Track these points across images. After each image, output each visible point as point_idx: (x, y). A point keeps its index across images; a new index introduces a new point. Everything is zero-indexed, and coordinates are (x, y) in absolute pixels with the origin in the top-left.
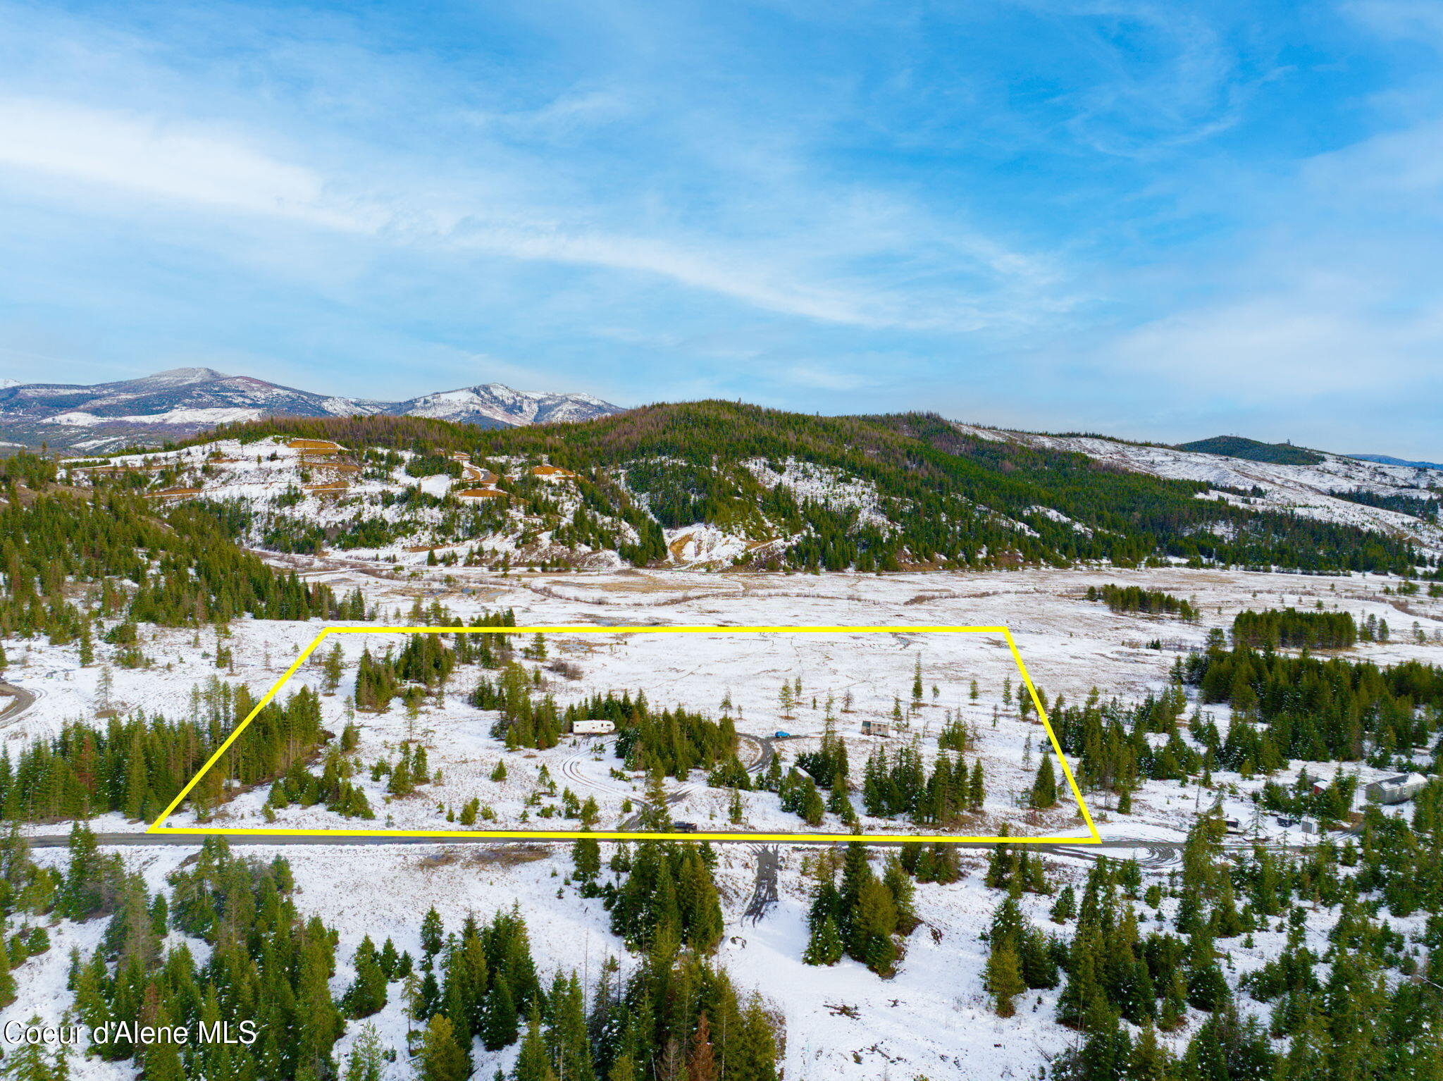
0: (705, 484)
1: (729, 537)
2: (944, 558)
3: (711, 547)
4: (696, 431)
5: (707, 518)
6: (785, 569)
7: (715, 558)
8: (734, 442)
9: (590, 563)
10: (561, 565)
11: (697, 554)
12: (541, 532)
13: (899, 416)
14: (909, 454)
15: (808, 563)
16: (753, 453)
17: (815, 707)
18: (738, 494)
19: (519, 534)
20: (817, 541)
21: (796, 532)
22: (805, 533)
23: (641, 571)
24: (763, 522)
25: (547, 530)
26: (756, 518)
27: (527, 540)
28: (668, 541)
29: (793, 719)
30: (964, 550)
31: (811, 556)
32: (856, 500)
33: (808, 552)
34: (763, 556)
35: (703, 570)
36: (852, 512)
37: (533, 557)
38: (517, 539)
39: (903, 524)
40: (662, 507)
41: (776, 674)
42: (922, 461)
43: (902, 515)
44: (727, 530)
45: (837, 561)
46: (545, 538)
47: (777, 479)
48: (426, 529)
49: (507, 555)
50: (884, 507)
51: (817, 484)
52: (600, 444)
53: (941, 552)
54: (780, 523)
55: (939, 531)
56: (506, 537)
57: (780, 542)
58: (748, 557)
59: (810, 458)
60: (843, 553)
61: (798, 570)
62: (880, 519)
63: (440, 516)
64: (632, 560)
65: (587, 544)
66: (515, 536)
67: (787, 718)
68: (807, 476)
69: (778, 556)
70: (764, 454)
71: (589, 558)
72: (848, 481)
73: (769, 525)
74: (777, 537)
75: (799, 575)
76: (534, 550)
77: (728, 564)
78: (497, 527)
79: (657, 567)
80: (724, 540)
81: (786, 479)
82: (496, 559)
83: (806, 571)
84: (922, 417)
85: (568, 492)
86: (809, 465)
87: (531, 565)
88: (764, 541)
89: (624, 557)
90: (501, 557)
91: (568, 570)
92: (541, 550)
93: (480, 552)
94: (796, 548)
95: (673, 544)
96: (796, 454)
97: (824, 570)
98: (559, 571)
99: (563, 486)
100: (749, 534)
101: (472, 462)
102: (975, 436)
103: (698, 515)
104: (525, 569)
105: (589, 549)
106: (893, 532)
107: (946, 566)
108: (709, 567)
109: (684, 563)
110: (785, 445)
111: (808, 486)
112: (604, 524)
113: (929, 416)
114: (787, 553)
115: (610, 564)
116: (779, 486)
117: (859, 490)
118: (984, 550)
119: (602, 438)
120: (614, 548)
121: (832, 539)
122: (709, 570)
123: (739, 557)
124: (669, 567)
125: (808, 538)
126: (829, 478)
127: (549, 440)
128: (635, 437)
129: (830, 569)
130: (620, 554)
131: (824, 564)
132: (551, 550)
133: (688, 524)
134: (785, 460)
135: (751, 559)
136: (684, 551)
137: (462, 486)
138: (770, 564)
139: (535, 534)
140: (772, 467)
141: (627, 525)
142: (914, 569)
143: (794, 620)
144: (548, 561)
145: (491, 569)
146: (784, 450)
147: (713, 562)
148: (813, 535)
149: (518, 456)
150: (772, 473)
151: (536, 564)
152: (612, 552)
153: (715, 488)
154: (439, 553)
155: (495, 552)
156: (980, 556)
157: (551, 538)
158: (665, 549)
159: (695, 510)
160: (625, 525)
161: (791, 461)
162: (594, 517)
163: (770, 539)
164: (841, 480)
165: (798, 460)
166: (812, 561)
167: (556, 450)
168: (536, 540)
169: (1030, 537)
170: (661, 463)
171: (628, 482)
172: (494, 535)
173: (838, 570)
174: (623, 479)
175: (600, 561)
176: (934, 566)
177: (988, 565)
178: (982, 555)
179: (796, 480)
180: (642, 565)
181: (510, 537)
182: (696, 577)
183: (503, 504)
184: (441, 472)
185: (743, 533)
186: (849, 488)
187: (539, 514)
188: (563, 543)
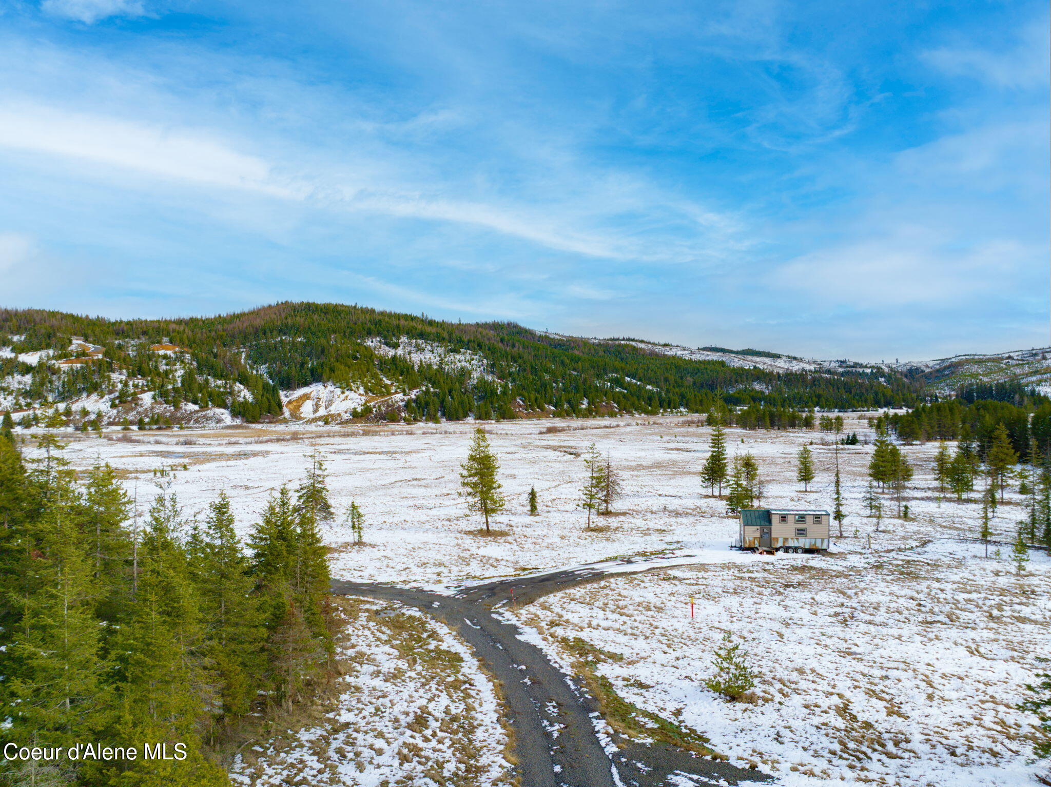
0: (323, 351)
1: (347, 393)
2: (552, 408)
3: (330, 403)
4: (316, 317)
5: (325, 377)
6: (405, 420)
7: (332, 412)
8: (352, 324)
9: (197, 421)
10: (162, 423)
11: (315, 411)
12: (143, 392)
13: (486, 324)
14: (502, 341)
15: (428, 414)
16: (369, 333)
17: (533, 510)
18: (356, 358)
19: (117, 394)
20: (435, 394)
21: (415, 388)
22: (424, 389)
23: (253, 425)
24: (381, 380)
25: (149, 390)
26: (374, 376)
27: (124, 400)
28: (284, 400)
29: (503, 534)
30: (569, 402)
31: (431, 407)
32: (468, 365)
33: (427, 404)
34: (383, 409)
35: (321, 423)
36: (464, 374)
37: (131, 416)
38: (113, 400)
39: (513, 381)
40: (280, 372)
41: (422, 483)
42: (514, 346)
43: (510, 374)
44: (345, 386)
45: (457, 411)
46: (147, 398)
47: (391, 353)
48: (10, 394)
49: (99, 415)
50: (492, 368)
51: (428, 355)
52: (223, 330)
53: (550, 403)
54: (398, 380)
55: (544, 386)
56: (102, 397)
57: (400, 396)
58: (367, 410)
59: (422, 335)
60: (462, 403)
61: (419, 421)
62: (489, 378)
63: (30, 382)
64: (243, 416)
65: (195, 403)
66: (112, 396)
67: (487, 533)
68: (419, 349)
69: (399, 407)
70: (379, 334)
71: (195, 416)
72: (458, 352)
73: (389, 382)
74: (396, 392)
75: (420, 424)
76: (132, 409)
77: (346, 416)
78: (93, 388)
79: (271, 422)
80: (343, 396)
81: (400, 352)
82: (86, 419)
83: (427, 421)
84: (504, 325)
85: (183, 362)
86: (420, 341)
87: (126, 424)
88: (383, 395)
89: (235, 414)
90: (93, 417)
91: (169, 427)
92: (140, 409)
93: (68, 413)
94: (415, 401)
95: (290, 402)
96: (408, 334)
97: (444, 420)
98: (159, 429)
99: (180, 358)
100: (368, 390)
101: (86, 341)
102: (547, 337)
103: (316, 377)
104: (119, 428)
105: (196, 408)
106: (505, 387)
107: (556, 415)
108: (326, 420)
109: (301, 419)
110: (398, 326)
111: (422, 357)
112: (217, 386)
113: (509, 324)
114: (407, 405)
115: (219, 421)
116: (394, 358)
117: (468, 357)
118: (585, 402)
119: (226, 326)
120: (225, 407)
121: (450, 392)
122: (326, 423)
123: (359, 410)
124: (285, 421)
125: (427, 392)
126: (441, 350)
127: (174, 326)
128: (258, 322)
129: (450, 419)
130: (231, 412)
131: (444, 415)
132: (152, 408)
133: (306, 384)
134: (398, 338)
135: (371, 412)
136: (302, 409)
137: (65, 356)
138: (391, 416)
139: (135, 394)
140: (387, 344)
141: (242, 387)
142: (528, 417)
143: (426, 446)
144: (147, 420)
145: (77, 429)
146: (398, 330)
147: (332, 416)
148: (432, 390)
149: (139, 338)
150: (387, 348)
151: (132, 423)
152: (222, 410)
153: (332, 351)
154: (16, 417)
155: (85, 413)
156: (584, 407)
157: (154, 398)
158: (280, 406)
159: (312, 371)
160: (238, 386)
161: (404, 339)
162: (207, 381)
163: (389, 394)
164: (452, 351)
165: (410, 338)
166: (432, 412)
167: (178, 333)
168: (135, 400)
169: (620, 393)
170: (282, 341)
171: (248, 357)
172: (88, 396)
173: (458, 419)
174: (243, 356)
175: (207, 418)
176: (545, 414)
177: (591, 414)
178: (585, 405)
179: (410, 353)
180: (255, 420)
181: (107, 397)
182: (312, 428)
183: (104, 368)
184: (48, 346)
185: (362, 390)
186: (458, 357)
187: (143, 376)
188: (167, 402)
